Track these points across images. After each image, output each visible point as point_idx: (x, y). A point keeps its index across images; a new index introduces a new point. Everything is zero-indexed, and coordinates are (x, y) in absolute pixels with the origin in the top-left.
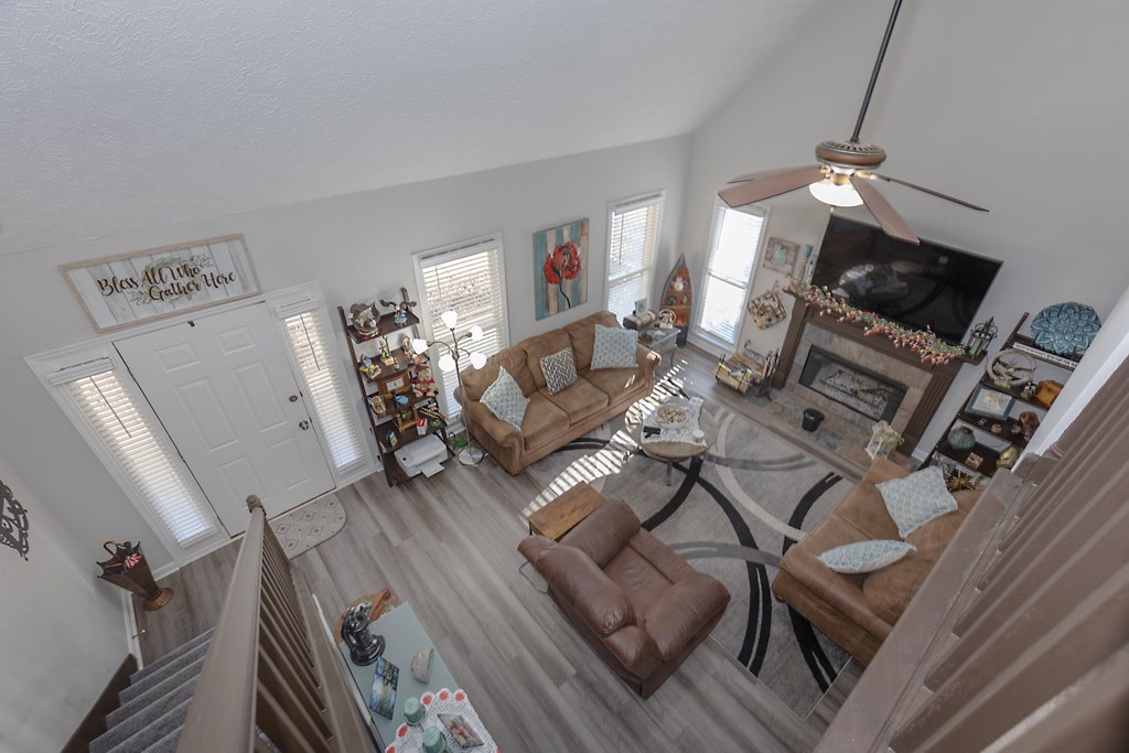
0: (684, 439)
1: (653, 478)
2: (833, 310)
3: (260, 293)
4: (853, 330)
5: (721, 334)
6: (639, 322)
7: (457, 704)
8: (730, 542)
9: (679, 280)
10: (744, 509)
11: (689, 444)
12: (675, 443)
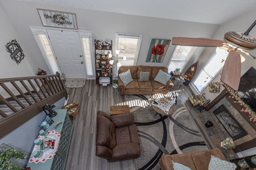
0: (163, 109)
1: (151, 114)
2: (235, 97)
3: (77, 29)
4: (238, 107)
5: (198, 88)
6: (174, 74)
7: (57, 137)
8: (159, 141)
9: (194, 68)
10: (169, 135)
11: (163, 111)
12: (160, 109)
